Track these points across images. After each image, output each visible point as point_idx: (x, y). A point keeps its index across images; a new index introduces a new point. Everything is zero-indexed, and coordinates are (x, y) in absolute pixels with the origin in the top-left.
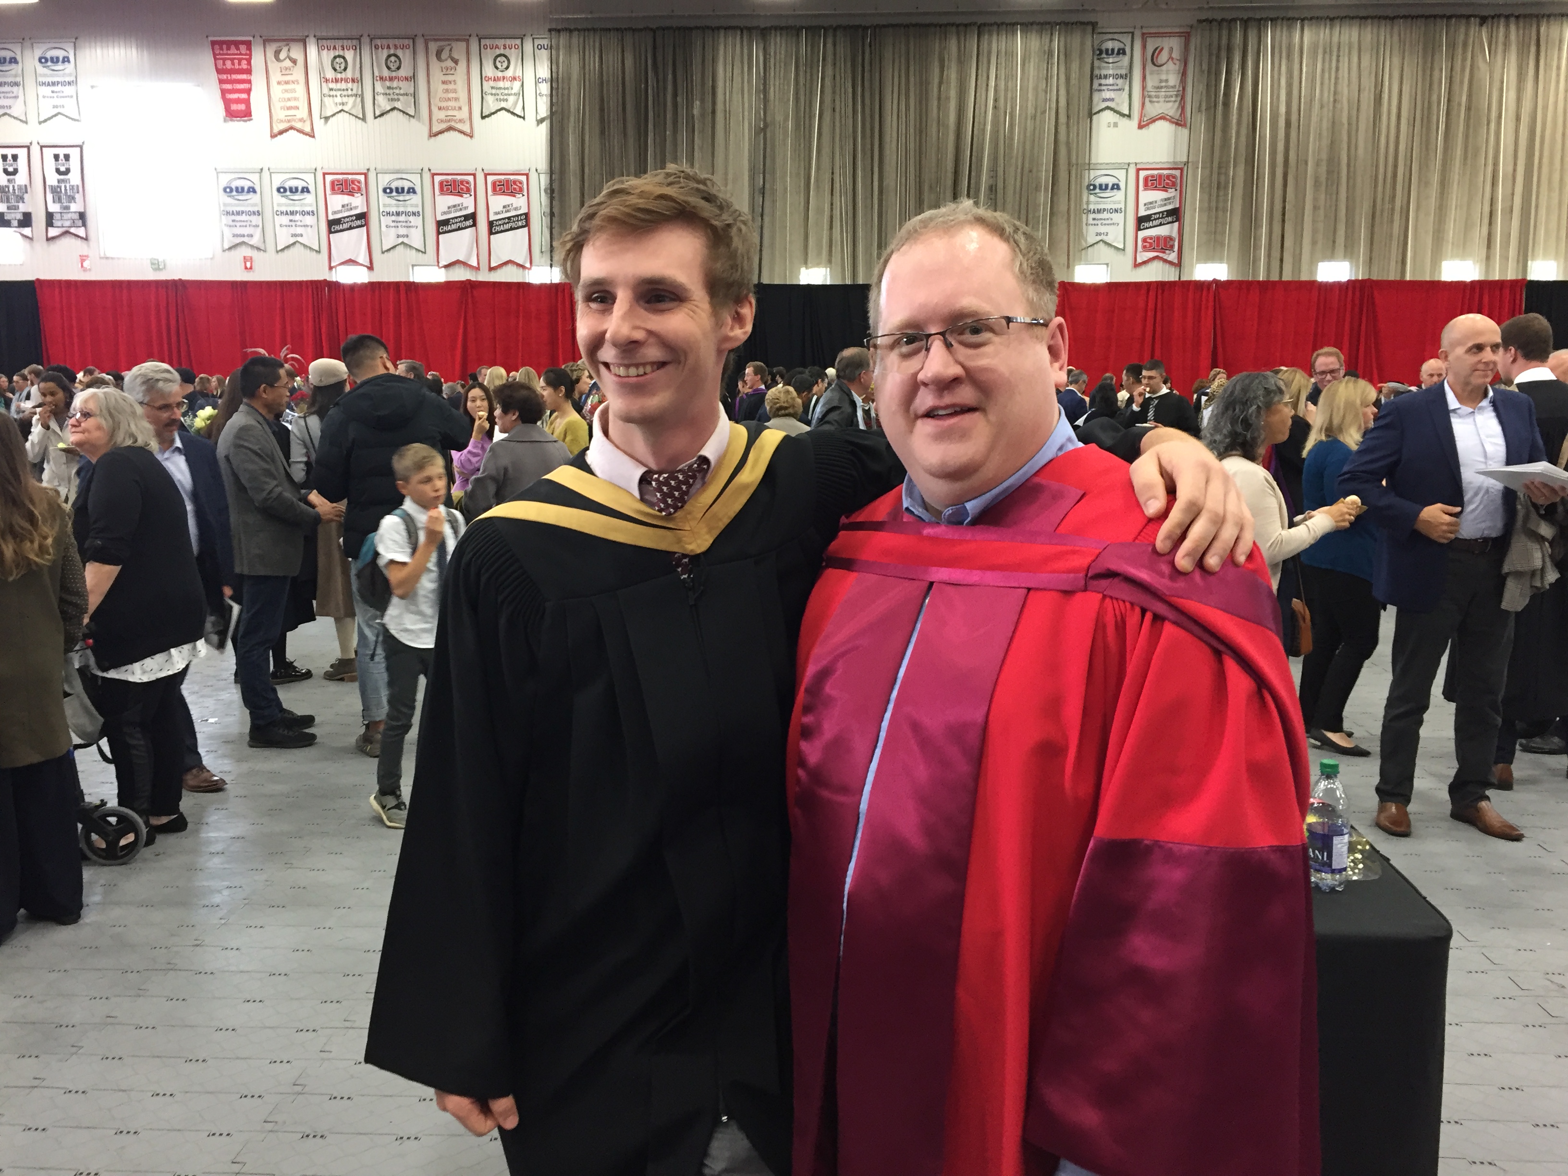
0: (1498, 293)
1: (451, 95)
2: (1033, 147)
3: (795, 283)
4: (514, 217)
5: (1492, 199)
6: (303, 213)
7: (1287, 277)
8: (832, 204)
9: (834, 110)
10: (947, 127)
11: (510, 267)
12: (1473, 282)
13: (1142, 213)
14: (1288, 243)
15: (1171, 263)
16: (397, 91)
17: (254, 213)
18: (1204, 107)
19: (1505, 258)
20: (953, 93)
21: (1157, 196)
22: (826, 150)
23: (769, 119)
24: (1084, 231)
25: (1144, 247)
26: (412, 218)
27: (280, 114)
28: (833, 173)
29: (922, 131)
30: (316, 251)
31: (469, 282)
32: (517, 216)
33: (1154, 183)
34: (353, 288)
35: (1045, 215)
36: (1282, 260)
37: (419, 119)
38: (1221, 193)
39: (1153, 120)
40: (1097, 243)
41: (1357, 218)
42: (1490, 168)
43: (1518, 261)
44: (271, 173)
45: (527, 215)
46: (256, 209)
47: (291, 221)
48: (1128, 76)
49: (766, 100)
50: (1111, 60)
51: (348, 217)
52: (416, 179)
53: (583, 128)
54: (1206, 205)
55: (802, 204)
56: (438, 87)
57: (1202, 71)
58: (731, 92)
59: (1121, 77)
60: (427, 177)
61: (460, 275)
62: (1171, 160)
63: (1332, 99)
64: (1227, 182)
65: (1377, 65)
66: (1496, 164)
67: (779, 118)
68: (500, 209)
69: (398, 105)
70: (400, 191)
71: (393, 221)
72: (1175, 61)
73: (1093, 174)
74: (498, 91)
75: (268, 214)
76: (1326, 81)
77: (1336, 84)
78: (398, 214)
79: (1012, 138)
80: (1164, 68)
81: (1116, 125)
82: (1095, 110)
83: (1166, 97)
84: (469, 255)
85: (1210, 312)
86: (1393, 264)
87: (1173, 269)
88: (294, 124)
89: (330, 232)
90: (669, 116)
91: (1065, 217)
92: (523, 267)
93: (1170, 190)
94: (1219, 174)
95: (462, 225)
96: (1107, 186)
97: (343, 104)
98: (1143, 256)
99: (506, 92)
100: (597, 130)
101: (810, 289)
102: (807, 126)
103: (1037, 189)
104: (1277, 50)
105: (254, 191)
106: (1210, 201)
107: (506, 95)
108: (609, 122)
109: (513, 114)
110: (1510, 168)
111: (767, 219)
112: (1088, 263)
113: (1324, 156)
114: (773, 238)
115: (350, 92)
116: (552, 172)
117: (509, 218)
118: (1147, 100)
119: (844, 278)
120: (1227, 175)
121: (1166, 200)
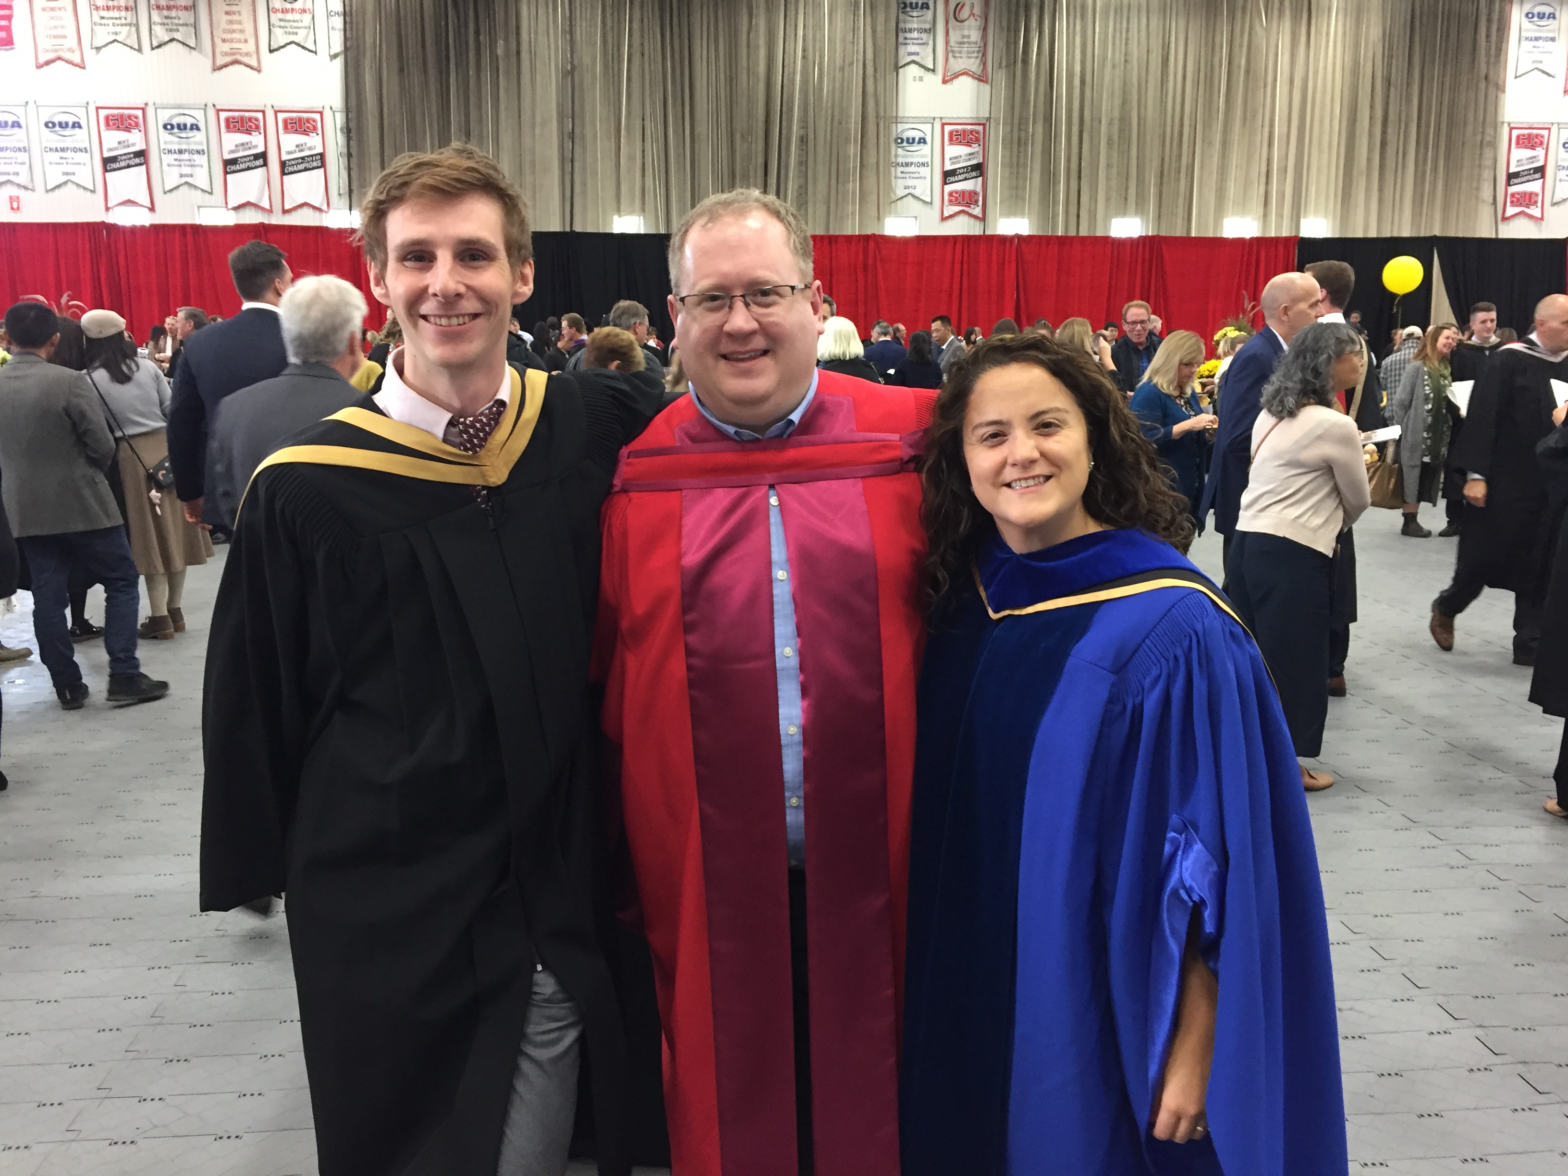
0: (1273, 249)
1: (235, 27)
2: (842, 98)
3: (608, 231)
4: (308, 157)
5: (1268, 160)
6: (75, 150)
7: (1083, 232)
8: (643, 151)
9: (643, 55)
10: (756, 75)
11: (306, 211)
12: (1252, 239)
13: (948, 167)
14: (1084, 199)
15: (976, 217)
16: (176, 21)
17: (20, 149)
18: (1004, 64)
19: (1280, 216)
20: (762, 41)
21: (962, 150)
22: (636, 94)
23: (576, 62)
24: (893, 184)
25: (950, 201)
26: (196, 157)
27: (44, 43)
28: (643, 120)
29: (732, 80)
30: (91, 191)
31: (262, 225)
32: (312, 156)
33: (959, 137)
34: (134, 231)
35: (855, 168)
36: (1078, 216)
37: (201, 52)
38: (1022, 149)
39: (956, 76)
40: (906, 196)
41: (1147, 176)
42: (1266, 130)
43: (1292, 220)
44: (37, 107)
45: (322, 156)
46: (21, 145)
47: (62, 158)
48: (931, 31)
49: (572, 41)
50: (915, 14)
51: (125, 154)
52: (199, 115)
53: (380, 64)
54: (1008, 161)
55: (613, 151)
56: (222, 19)
57: (1001, 28)
58: (536, 33)
59: (925, 31)
60: (211, 113)
61: (251, 218)
62: (974, 115)
63: (1123, 60)
64: (1027, 140)
65: (1164, 25)
66: (1272, 126)
67: (587, 60)
68: (293, 148)
69: (177, 36)
70: (182, 127)
71: (176, 160)
72: (976, 17)
73: (900, 127)
74: (287, 24)
75: (35, 150)
76: (1118, 42)
77: (1126, 44)
78: (181, 152)
79: (821, 90)
80: (966, 23)
81: (921, 79)
82: (900, 64)
83: (968, 52)
84: (261, 197)
85: (1014, 265)
86: (1180, 221)
87: (978, 223)
88: (61, 54)
89: (106, 170)
90: (472, 54)
91: (875, 170)
92: (319, 210)
93: (973, 145)
94: (1020, 130)
95: (251, 165)
96: (914, 139)
97: (116, 34)
98: (950, 210)
99: (295, 24)
100: (395, 66)
101: (624, 238)
102: (616, 69)
103: (847, 140)
104: (1072, 11)
105: (19, 126)
106: (1011, 157)
107: (296, 28)
108: (408, 60)
109: (303, 47)
110: (1285, 130)
111: (577, 165)
112: (897, 215)
113: (1116, 114)
114: (584, 184)
115: (123, 21)
116: (347, 110)
117: (303, 158)
118: (950, 55)
119: (658, 227)
120: (1027, 132)
121: (970, 154)
